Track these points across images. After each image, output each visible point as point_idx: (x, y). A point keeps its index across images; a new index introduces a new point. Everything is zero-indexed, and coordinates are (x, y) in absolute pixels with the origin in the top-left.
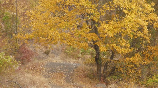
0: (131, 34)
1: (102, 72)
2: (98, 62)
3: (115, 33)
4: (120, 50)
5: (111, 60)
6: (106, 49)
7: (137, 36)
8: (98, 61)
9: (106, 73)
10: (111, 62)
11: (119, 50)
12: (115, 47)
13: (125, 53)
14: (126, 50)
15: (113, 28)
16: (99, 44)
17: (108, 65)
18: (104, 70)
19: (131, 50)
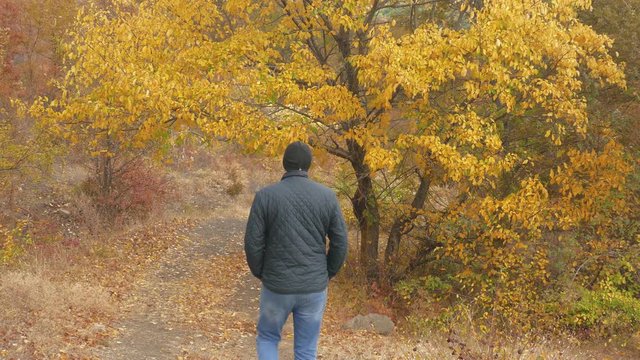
0: (508, 91)
1: (381, 258)
2: (364, 219)
3: (435, 80)
4: (459, 161)
5: (415, 209)
6: (395, 158)
7: (534, 99)
8: (366, 213)
9: (397, 262)
10: (414, 216)
11: (453, 165)
12: (433, 150)
13: (477, 178)
14: (481, 162)
15: (424, 57)
16: (363, 137)
17: (405, 229)
18: (388, 251)
19: (508, 163)
